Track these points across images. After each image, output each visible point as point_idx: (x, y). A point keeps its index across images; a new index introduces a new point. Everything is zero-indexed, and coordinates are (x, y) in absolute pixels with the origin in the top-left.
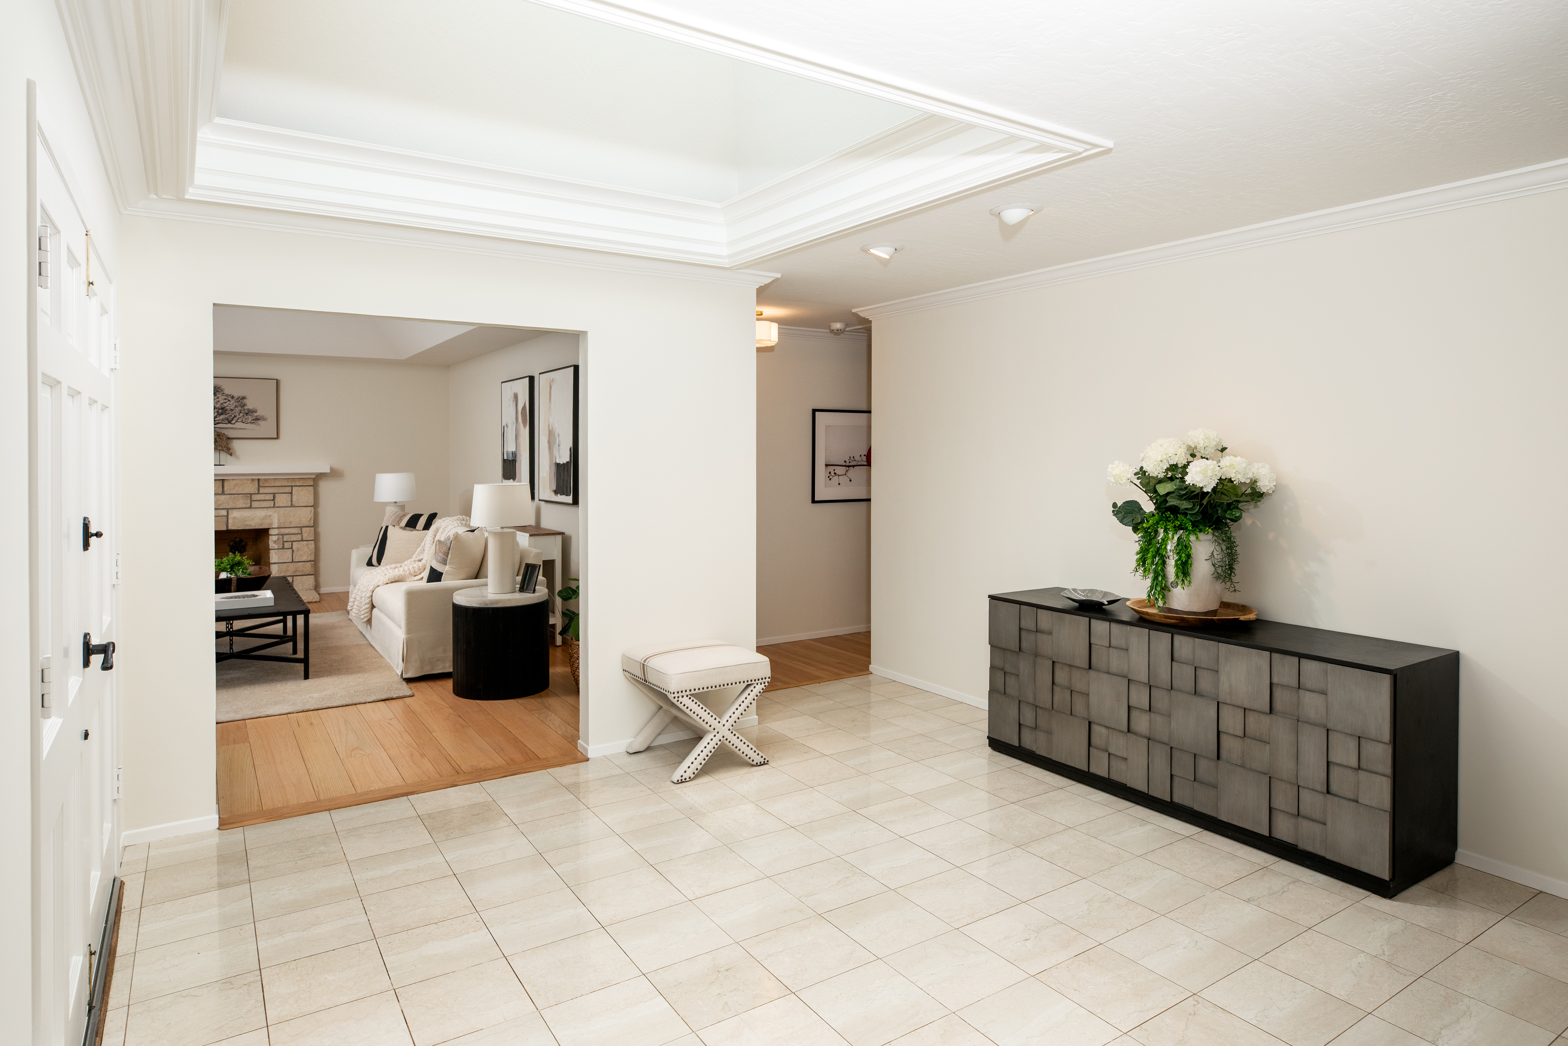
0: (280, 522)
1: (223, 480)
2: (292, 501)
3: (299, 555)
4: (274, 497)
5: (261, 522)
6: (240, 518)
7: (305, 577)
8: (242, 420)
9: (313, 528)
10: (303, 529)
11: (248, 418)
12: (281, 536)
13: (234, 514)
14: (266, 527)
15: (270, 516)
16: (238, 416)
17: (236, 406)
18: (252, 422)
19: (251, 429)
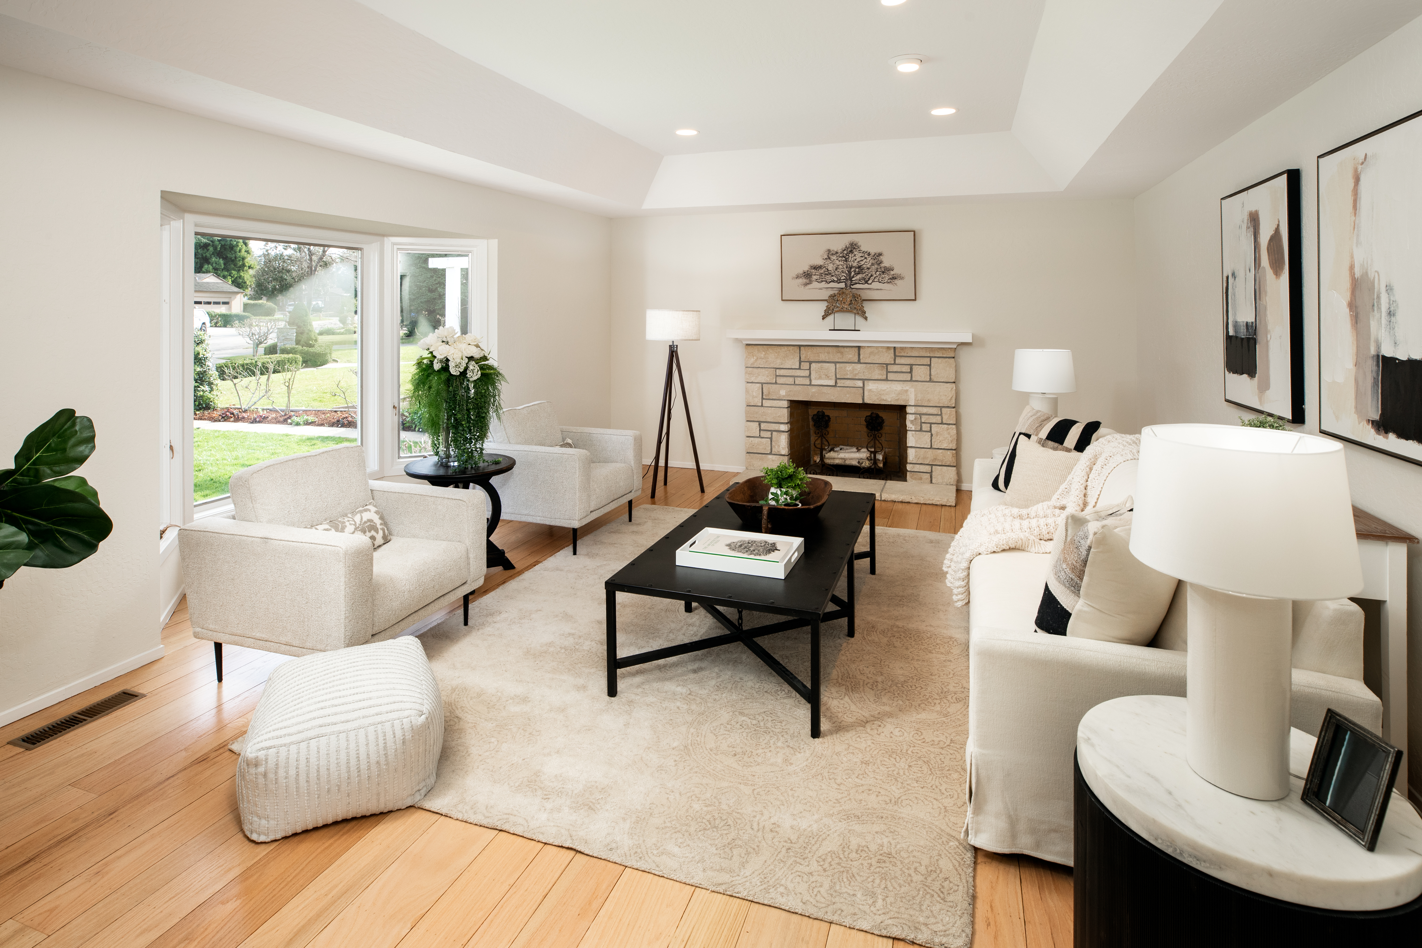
0: (917, 399)
1: (859, 347)
2: (930, 375)
3: (939, 441)
4: (911, 369)
5: (897, 398)
6: (875, 390)
7: (945, 467)
8: (879, 280)
9: (954, 409)
10: (943, 409)
11: (885, 277)
12: (918, 416)
13: (870, 386)
14: (902, 403)
15: (907, 391)
16: (875, 276)
17: (873, 264)
18: (889, 281)
19: (885, 290)
